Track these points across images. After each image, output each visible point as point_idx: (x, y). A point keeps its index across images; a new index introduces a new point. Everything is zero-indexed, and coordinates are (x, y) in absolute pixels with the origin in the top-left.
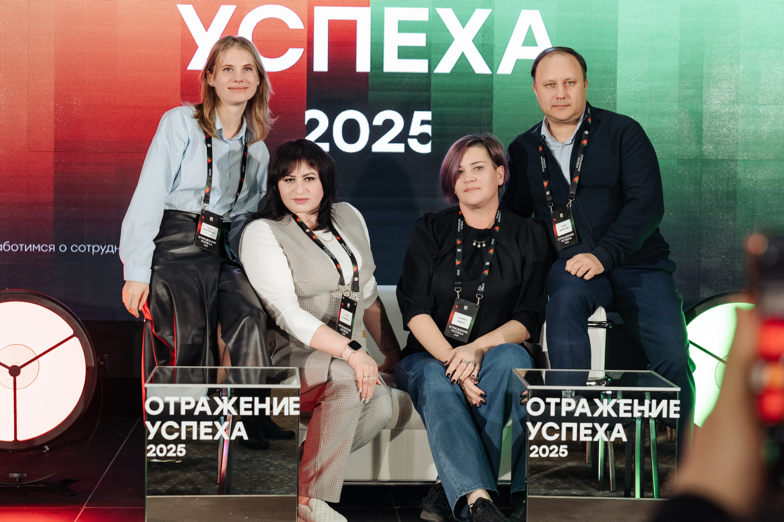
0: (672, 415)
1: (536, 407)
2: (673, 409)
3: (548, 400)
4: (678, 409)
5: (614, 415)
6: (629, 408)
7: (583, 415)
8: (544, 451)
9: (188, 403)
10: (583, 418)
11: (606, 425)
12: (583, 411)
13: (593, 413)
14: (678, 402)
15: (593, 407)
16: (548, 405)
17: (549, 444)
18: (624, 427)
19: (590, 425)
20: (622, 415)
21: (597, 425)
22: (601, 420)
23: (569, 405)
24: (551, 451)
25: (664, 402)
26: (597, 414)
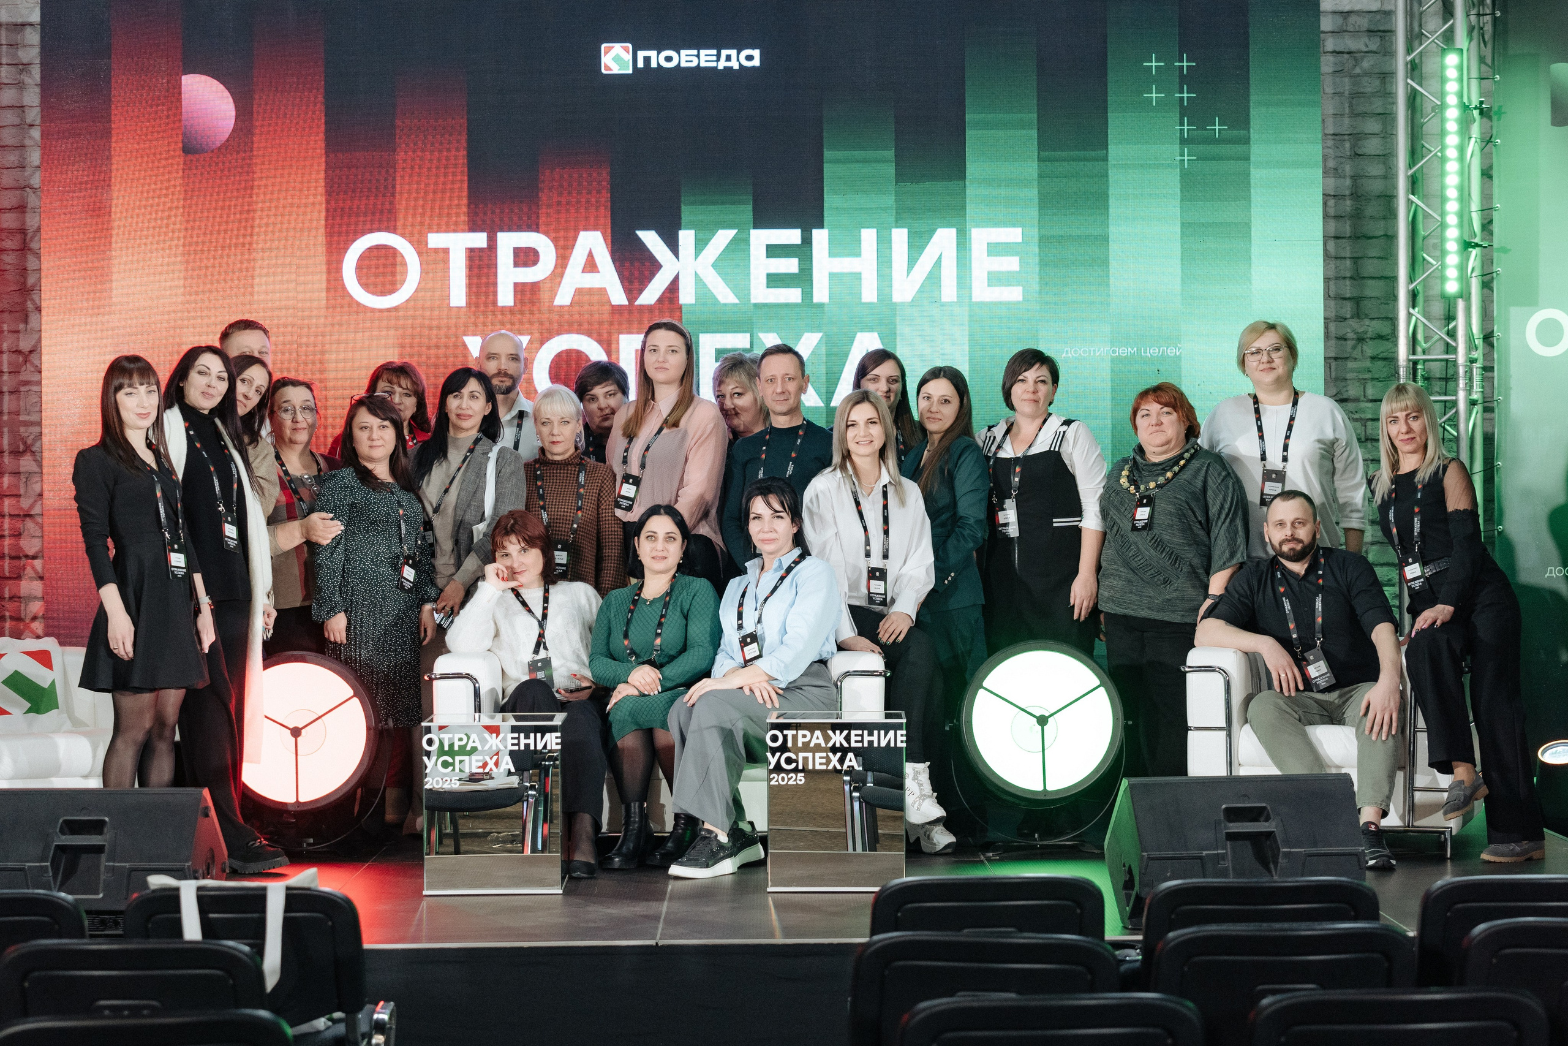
0: (899, 745)
1: (774, 738)
2: (899, 738)
3: (785, 732)
4: (904, 738)
5: (846, 745)
6: (859, 738)
7: (818, 746)
8: (783, 779)
9: (461, 739)
10: (818, 748)
11: (839, 755)
12: (818, 741)
13: (826, 743)
14: (904, 732)
15: (827, 739)
16: (785, 737)
17: (788, 772)
18: (856, 756)
19: (824, 755)
20: (853, 744)
21: (831, 755)
22: (834, 750)
23: (804, 736)
24: (789, 779)
25: (891, 733)
26: (830, 745)
